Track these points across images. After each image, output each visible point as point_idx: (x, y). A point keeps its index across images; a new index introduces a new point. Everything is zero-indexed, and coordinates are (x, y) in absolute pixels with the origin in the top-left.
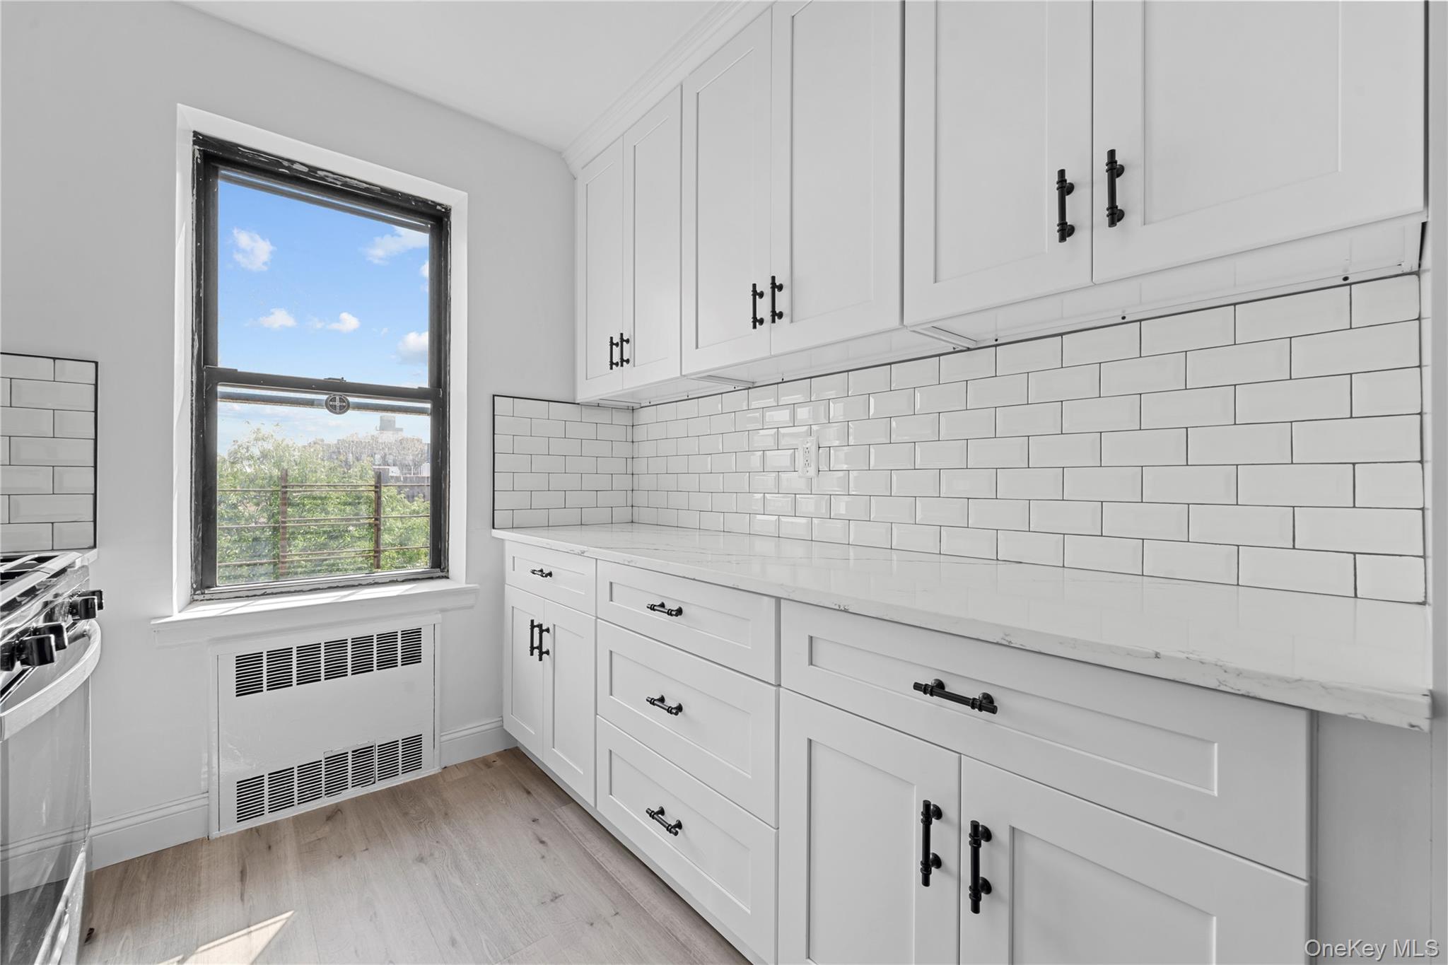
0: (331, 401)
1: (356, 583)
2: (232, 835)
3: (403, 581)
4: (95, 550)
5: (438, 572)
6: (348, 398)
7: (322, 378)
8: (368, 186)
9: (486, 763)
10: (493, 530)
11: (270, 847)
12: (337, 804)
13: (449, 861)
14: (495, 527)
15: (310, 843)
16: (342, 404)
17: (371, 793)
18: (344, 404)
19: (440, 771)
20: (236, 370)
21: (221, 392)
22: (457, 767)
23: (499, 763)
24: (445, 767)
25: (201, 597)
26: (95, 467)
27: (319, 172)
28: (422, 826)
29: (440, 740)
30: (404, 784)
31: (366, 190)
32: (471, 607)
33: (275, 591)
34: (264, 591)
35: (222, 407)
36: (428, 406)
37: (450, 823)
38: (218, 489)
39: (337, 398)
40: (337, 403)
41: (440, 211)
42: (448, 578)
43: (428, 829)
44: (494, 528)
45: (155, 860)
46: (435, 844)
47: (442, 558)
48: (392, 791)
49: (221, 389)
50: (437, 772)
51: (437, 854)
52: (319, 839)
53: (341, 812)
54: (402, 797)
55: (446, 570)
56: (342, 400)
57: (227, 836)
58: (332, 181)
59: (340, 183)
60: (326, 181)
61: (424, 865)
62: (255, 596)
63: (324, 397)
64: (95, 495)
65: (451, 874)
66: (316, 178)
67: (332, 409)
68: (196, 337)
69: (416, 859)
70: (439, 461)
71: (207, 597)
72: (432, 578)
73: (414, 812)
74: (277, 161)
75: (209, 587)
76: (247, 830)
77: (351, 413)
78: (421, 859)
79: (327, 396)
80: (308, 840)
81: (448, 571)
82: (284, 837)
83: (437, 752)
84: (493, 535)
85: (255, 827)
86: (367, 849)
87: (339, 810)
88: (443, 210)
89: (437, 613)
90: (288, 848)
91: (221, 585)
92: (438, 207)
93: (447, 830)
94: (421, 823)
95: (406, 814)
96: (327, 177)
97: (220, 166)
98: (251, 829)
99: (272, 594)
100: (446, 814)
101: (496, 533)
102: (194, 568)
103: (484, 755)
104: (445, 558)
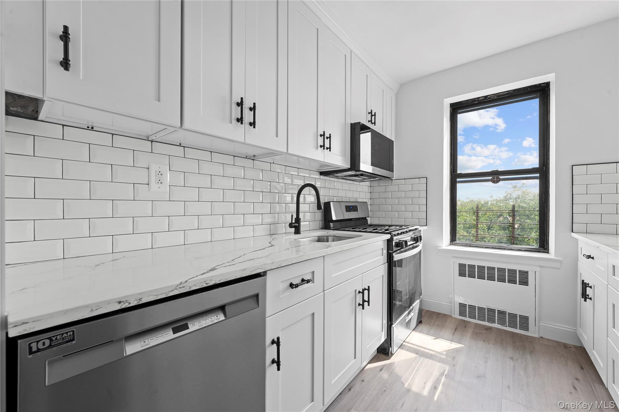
0: (493, 179)
1: (503, 248)
2: (457, 319)
3: (524, 251)
4: (426, 226)
5: (542, 249)
6: (500, 177)
7: (490, 171)
8: (508, 92)
9: (565, 346)
10: (572, 233)
11: (465, 327)
12: (491, 327)
13: (523, 366)
14: (574, 231)
15: (477, 332)
16: (497, 179)
17: (505, 330)
18: (498, 179)
19: (538, 337)
20: (462, 173)
21: (458, 181)
22: (548, 340)
23: (573, 349)
24: (542, 337)
25: (452, 244)
26: (427, 205)
27: (488, 97)
28: (519, 350)
29: (539, 324)
30: (520, 333)
31: (507, 94)
32: (558, 269)
33: (473, 245)
34: (470, 245)
35: (458, 185)
36: (538, 175)
37: (531, 355)
38: (457, 211)
39: (495, 177)
40: (495, 179)
41: (544, 86)
42: (549, 253)
43: (521, 352)
44: (572, 232)
45: (438, 314)
46: (520, 358)
47: (545, 244)
48: (513, 334)
49: (458, 180)
50: (537, 337)
51: (519, 361)
52: (480, 333)
53: (491, 330)
54: (516, 337)
55: (547, 249)
56: (497, 178)
57: (456, 318)
58: (493, 97)
59: (496, 97)
60: (491, 98)
61: (512, 361)
62: (467, 246)
63: (490, 178)
64: (427, 212)
65: (521, 370)
66: (488, 99)
67: (494, 182)
68: (451, 165)
69: (510, 357)
70: (543, 199)
71: (454, 244)
72: (539, 252)
73: (518, 344)
74: (474, 100)
75: (454, 241)
76: (461, 319)
77: (501, 183)
78: (512, 358)
79: (492, 177)
80: (477, 331)
81: (548, 250)
82: (471, 327)
83: (537, 328)
84: (573, 236)
85: (464, 320)
86: (494, 344)
87: (491, 329)
88: (545, 85)
89: (537, 267)
90: (470, 330)
91: (458, 241)
92: (543, 85)
93: (528, 357)
94: (519, 349)
95: (514, 343)
96: (491, 97)
97: (457, 110)
98: (463, 320)
99: (473, 246)
100: (532, 352)
101: (573, 235)
102: (451, 235)
103: (566, 342)
104: (547, 243)
